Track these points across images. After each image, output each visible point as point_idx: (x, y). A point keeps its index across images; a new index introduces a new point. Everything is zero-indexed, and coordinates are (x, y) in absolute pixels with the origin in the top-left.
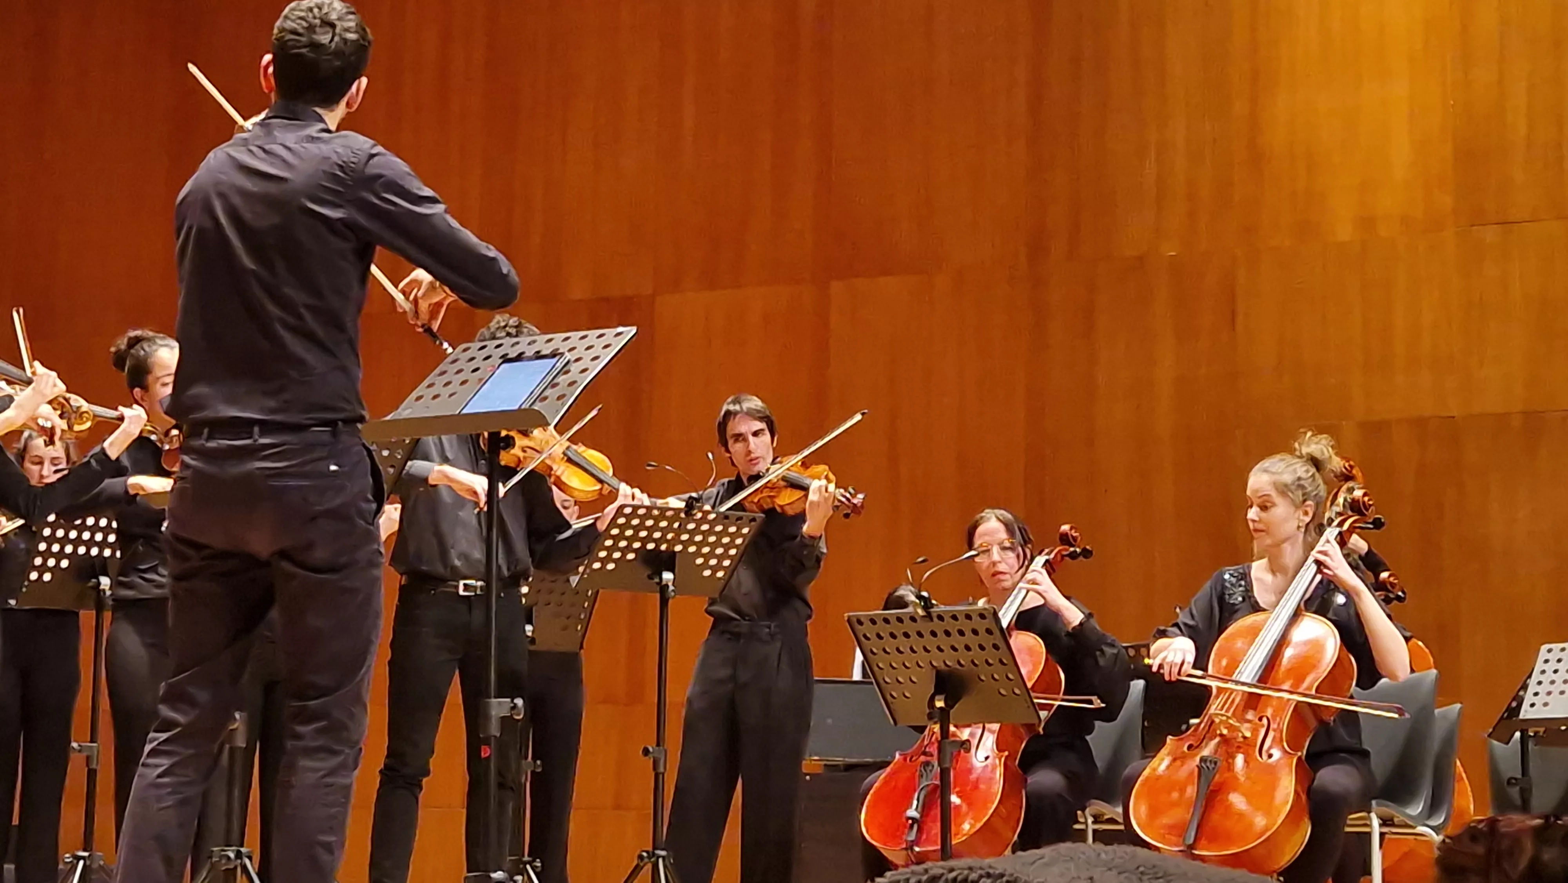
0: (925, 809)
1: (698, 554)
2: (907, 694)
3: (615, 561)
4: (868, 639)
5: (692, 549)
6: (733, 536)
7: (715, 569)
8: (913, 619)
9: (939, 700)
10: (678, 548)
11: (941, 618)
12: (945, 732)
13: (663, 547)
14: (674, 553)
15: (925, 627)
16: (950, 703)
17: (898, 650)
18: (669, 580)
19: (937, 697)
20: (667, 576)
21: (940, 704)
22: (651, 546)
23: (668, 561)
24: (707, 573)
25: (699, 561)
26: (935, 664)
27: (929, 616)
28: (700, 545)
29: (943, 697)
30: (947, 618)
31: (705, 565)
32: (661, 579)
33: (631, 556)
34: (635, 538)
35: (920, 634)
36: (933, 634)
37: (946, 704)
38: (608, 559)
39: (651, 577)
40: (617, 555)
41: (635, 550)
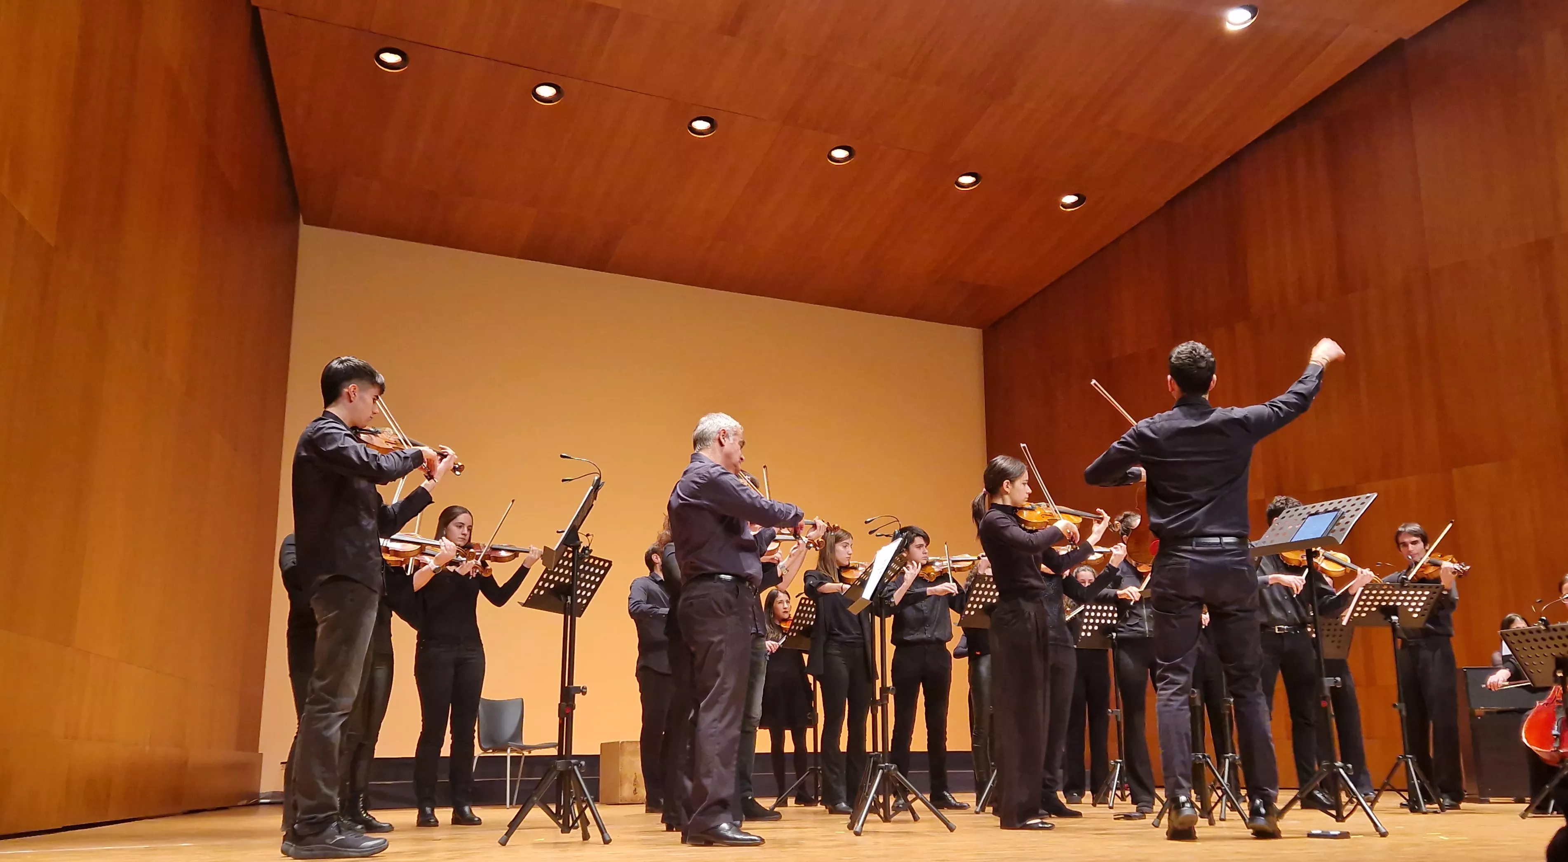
0: (1562, 730)
1: (1410, 606)
2: (1540, 671)
3: (1365, 612)
5: (1406, 604)
9: (1559, 673)
10: (1399, 604)
11: (1555, 630)
12: (1565, 689)
13: (1391, 604)
14: (1397, 606)
15: (1546, 635)
17: (1531, 648)
18: (1395, 620)
19: (1558, 671)
20: (1394, 618)
21: (1560, 674)
22: (1384, 604)
23: (1394, 610)
24: (1416, 615)
25: (1411, 610)
26: (1554, 654)
27: (1548, 630)
28: (1410, 602)
29: (1561, 671)
30: (1559, 630)
31: (1414, 612)
32: (1391, 619)
33: (1374, 609)
34: (1375, 600)
35: (1544, 639)
36: (1552, 638)
37: (1563, 674)
38: (1362, 611)
39: (1385, 619)
40: (1366, 609)
41: (1375, 606)
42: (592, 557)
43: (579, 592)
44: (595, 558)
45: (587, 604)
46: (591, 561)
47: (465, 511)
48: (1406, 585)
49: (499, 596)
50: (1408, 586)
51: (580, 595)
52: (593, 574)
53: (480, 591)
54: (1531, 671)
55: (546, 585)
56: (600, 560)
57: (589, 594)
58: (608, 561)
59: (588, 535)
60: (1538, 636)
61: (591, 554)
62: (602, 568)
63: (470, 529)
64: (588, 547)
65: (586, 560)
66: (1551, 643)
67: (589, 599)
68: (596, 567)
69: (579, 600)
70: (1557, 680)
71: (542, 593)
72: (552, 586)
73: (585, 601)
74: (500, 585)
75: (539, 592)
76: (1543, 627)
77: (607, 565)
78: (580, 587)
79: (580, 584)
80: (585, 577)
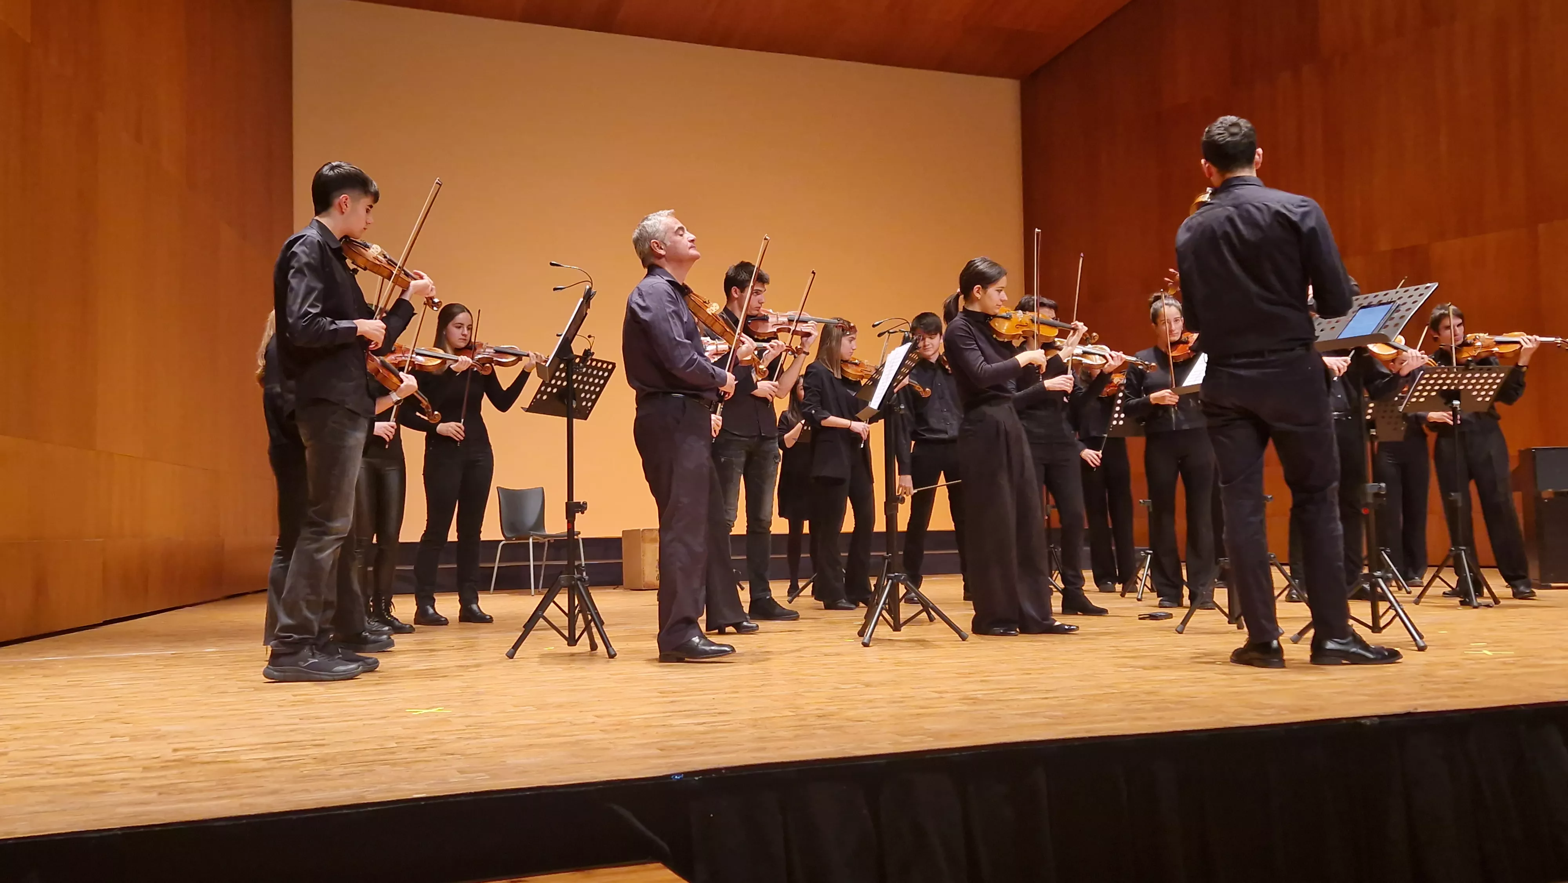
1: (1474, 389)
3: (1424, 397)
5: (1470, 387)
7: (1484, 397)
10: (1462, 387)
13: (1453, 387)
14: (1460, 390)
18: (1457, 404)
22: (1445, 388)
23: (1455, 395)
24: (1480, 399)
25: (1475, 393)
28: (1474, 385)
31: (1478, 395)
32: (1453, 404)
33: (1434, 394)
34: (1433, 385)
40: (1425, 393)
41: (1436, 391)
42: (596, 360)
43: (583, 395)
44: (602, 362)
45: (592, 407)
46: (594, 363)
47: (464, 309)
48: (1469, 368)
49: (504, 401)
51: (585, 398)
52: (597, 376)
53: (485, 394)
55: (549, 390)
57: (594, 397)
58: (611, 363)
59: (590, 335)
61: (594, 357)
62: (605, 370)
63: (470, 328)
64: (591, 350)
65: (588, 364)
67: (594, 402)
68: (599, 369)
69: (584, 404)
71: (545, 397)
72: (555, 390)
73: (590, 404)
74: (505, 389)
75: (541, 397)
77: (611, 367)
78: (583, 390)
79: (584, 387)
80: (588, 379)
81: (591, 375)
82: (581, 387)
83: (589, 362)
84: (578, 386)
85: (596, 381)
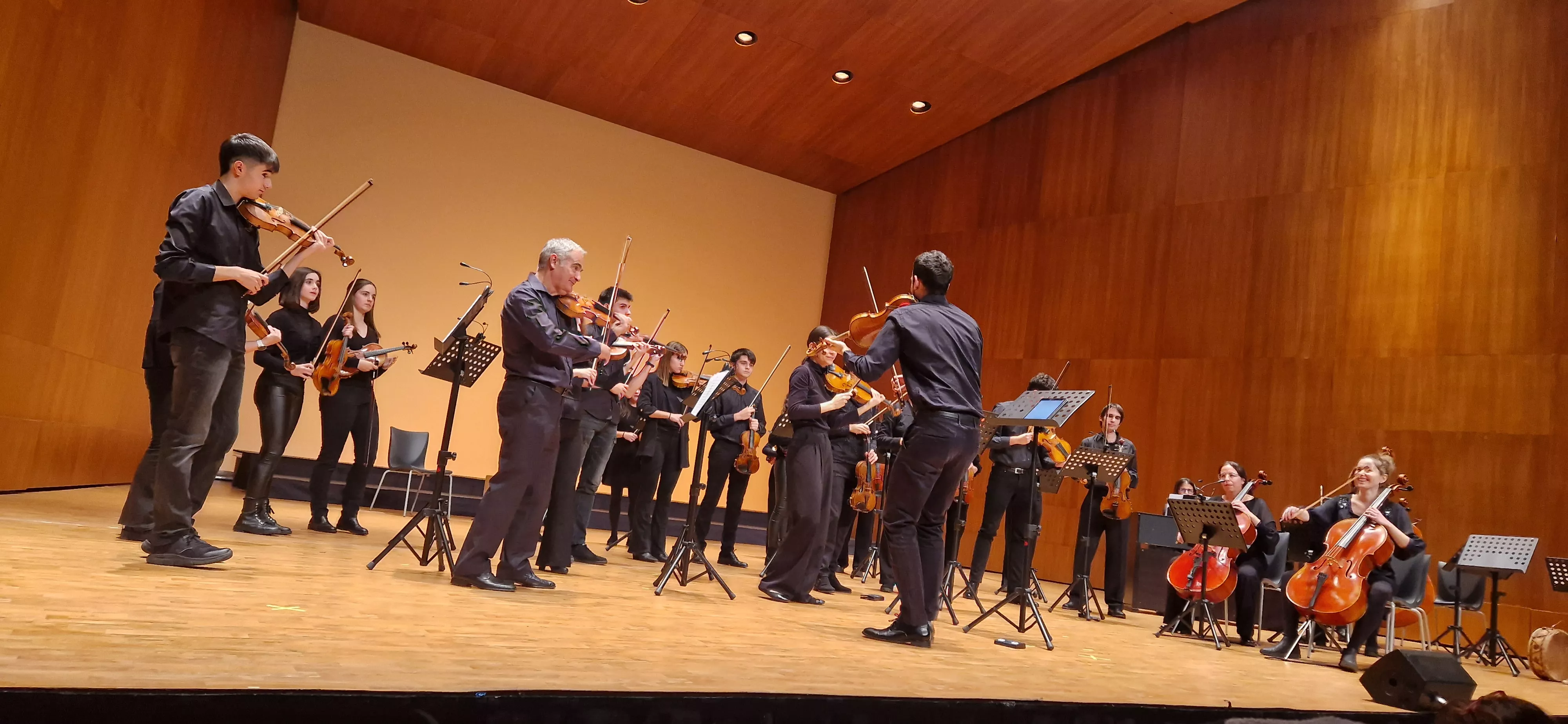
0: (1194, 575)
1: (1107, 467)
2: (1191, 531)
4: (1176, 509)
5: (1105, 465)
6: (1121, 461)
7: (1113, 473)
8: (1195, 504)
9: (1204, 536)
10: (1099, 464)
11: (1207, 504)
12: (1206, 548)
13: (1094, 463)
15: (1200, 507)
16: (1209, 537)
17: (1188, 514)
19: (1203, 534)
20: (1094, 474)
22: (1089, 462)
23: (1095, 468)
24: (1110, 474)
25: (1107, 469)
26: (1203, 521)
27: (1202, 503)
28: (1108, 463)
29: (1206, 535)
30: (1210, 505)
31: (1110, 471)
32: (1092, 475)
33: (1081, 465)
34: (1082, 459)
35: (1198, 510)
36: (1204, 510)
37: (1207, 537)
38: (1072, 466)
39: (1088, 474)
40: (1075, 464)
41: (1082, 463)
42: (485, 342)
43: (471, 368)
44: (487, 344)
46: (484, 345)
48: (1107, 451)
50: (1109, 453)
51: (472, 370)
52: (485, 355)
54: (1185, 531)
55: (444, 359)
56: (492, 345)
57: (479, 370)
59: (484, 324)
60: (1195, 507)
61: (485, 340)
62: (491, 352)
64: (483, 334)
65: (479, 344)
66: (1202, 513)
67: (479, 374)
68: (487, 350)
69: (471, 374)
70: (1201, 541)
71: (439, 365)
72: (448, 360)
73: (475, 376)
75: (436, 364)
76: (1199, 501)
77: (497, 349)
78: (472, 364)
79: (473, 362)
80: (477, 356)
81: (480, 353)
82: (471, 361)
83: (481, 343)
84: (468, 360)
85: (484, 359)
